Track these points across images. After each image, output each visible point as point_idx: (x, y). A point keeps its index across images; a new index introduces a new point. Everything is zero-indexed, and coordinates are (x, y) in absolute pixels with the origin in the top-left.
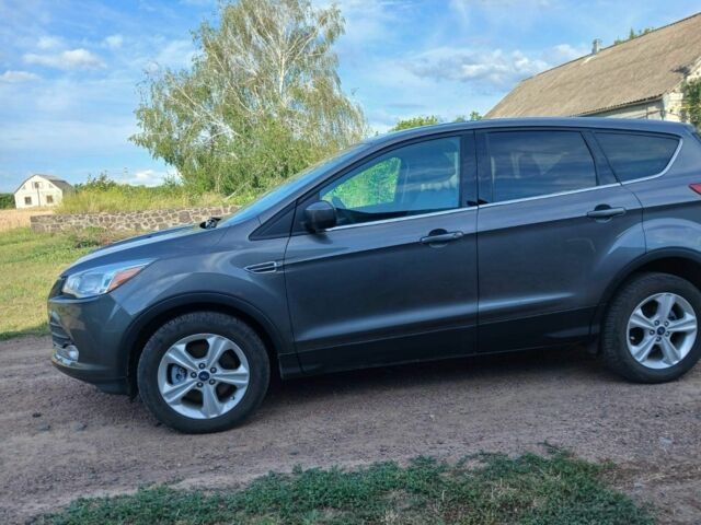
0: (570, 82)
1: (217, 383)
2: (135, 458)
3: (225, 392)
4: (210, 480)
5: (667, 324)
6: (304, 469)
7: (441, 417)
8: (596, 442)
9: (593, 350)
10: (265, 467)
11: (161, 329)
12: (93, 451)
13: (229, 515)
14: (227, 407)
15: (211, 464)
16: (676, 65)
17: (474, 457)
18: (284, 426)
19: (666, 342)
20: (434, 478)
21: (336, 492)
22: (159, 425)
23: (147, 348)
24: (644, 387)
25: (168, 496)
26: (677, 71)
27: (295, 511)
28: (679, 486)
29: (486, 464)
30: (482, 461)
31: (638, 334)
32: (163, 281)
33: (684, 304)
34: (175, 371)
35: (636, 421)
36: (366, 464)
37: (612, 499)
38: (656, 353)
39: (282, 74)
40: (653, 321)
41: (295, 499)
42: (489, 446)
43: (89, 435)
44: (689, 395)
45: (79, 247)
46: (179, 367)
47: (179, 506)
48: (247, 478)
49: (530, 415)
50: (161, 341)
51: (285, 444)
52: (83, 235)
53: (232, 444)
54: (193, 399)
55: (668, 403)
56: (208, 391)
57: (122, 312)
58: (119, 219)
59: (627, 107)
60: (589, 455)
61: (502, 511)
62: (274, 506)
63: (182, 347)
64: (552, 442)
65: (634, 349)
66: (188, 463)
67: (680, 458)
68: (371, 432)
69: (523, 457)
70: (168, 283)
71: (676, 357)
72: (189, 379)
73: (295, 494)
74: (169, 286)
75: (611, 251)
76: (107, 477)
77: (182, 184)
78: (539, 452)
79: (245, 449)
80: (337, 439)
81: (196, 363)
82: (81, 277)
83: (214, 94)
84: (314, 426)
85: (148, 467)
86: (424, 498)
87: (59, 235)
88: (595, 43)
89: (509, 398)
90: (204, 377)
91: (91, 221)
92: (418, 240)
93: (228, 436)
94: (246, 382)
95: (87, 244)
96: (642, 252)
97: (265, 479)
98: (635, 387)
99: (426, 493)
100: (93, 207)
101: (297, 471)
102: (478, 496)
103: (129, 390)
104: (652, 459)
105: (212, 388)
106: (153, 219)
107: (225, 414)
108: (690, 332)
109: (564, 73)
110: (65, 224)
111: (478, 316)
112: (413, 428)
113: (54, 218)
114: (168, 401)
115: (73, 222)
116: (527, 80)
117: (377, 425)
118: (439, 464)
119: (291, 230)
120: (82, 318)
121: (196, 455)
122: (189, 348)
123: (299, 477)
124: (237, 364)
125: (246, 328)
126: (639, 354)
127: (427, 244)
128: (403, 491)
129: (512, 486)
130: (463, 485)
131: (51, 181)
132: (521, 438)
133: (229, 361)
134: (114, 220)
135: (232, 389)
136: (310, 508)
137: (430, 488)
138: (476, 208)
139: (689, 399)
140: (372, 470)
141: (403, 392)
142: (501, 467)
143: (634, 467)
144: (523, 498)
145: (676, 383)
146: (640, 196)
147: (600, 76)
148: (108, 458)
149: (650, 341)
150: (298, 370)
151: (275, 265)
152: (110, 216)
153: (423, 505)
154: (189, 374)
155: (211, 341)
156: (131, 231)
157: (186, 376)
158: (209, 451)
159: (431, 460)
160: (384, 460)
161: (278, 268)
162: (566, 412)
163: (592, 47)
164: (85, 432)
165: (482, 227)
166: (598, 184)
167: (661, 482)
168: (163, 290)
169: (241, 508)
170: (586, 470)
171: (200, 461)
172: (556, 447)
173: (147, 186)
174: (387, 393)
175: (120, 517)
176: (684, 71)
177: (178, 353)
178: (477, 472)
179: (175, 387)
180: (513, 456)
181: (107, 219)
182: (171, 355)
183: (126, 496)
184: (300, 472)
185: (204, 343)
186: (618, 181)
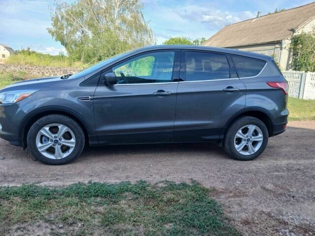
0: (245, 30)
1: (61, 145)
2: (23, 172)
3: (65, 149)
4: (53, 183)
5: (251, 137)
6: (93, 182)
7: (155, 166)
8: (212, 181)
9: (221, 145)
10: (77, 180)
11: (39, 120)
12: (6, 168)
13: (57, 196)
14: (65, 155)
15: (55, 177)
16: (290, 28)
17: (163, 182)
18: (89, 165)
19: (250, 144)
20: (144, 188)
21: (103, 191)
22: (36, 160)
23: (32, 127)
24: (239, 161)
25: (34, 188)
26: (290, 30)
27: (85, 197)
28: (237, 199)
29: (166, 185)
30: (165, 184)
31: (239, 141)
32: (42, 99)
33: (259, 130)
34: (44, 138)
35: (231, 174)
36: (118, 181)
37: (210, 201)
38: (246, 148)
39: (117, 10)
40: (245, 135)
41: (86, 193)
42: (170, 178)
43: (5, 162)
44: (256, 166)
45: (14, 80)
46: (46, 137)
47: (37, 192)
48: (69, 183)
49: (190, 168)
50: (38, 125)
51: (88, 172)
52: (16, 75)
53: (65, 170)
54: (51, 150)
55: (246, 169)
56: (58, 148)
57: (22, 111)
58: (34, 69)
59: (267, 44)
60: (207, 185)
61: (167, 203)
62: (77, 195)
63: (47, 128)
64: (194, 179)
65: (237, 146)
66: (46, 176)
67: (241, 189)
68: (125, 170)
69: (181, 184)
70: (45, 100)
71: (253, 151)
72: (50, 142)
73: (87, 191)
74: (46, 102)
75: (231, 106)
76: (10, 179)
77: (68, 56)
78: (188, 182)
79: (71, 172)
80: (110, 171)
81: (53, 135)
82: (5, 94)
83: (85, 15)
84: (102, 166)
85: (28, 177)
86: (138, 196)
87: (5, 74)
88: (258, 13)
89: (183, 161)
90: (56, 142)
91: (21, 69)
92: (152, 93)
93: (65, 167)
94: (74, 145)
95: (18, 79)
96: (244, 107)
97: (76, 184)
98: (235, 161)
99: (139, 194)
100: (22, 62)
101: (90, 182)
102: (159, 197)
103: (23, 145)
104: (231, 188)
105: (59, 147)
106: (51, 71)
107: (65, 158)
108: (260, 141)
109: (243, 25)
110: (9, 69)
111: (174, 127)
112: (142, 170)
113: (4, 65)
114: (40, 150)
115: (12, 68)
116: (228, 26)
117: (128, 167)
118: (148, 183)
119: (98, 84)
120: (5, 112)
121: (50, 173)
122: (51, 129)
123: (90, 185)
124: (70, 138)
125: (75, 123)
126: (239, 148)
127: (156, 95)
128: (130, 193)
129: (174, 194)
130: (154, 192)
131: (5, 47)
132: (184, 176)
133: (67, 136)
134: (32, 69)
135: (68, 148)
136: (91, 196)
137: (142, 192)
138: (178, 82)
139: (254, 167)
140: (120, 184)
141: (143, 155)
142: (171, 187)
143: (223, 191)
144: (176, 199)
145: (252, 161)
146: (246, 84)
147: (258, 28)
148: (12, 172)
149: (243, 143)
150: (97, 142)
151: (90, 97)
152: (30, 68)
153: (137, 198)
154: (50, 140)
155: (60, 127)
156: (40, 76)
157: (48, 140)
158: (56, 172)
159: (145, 182)
160: (127, 180)
161: (91, 99)
162: (205, 168)
163: (257, 14)
164: (4, 161)
165: (179, 91)
166: (230, 78)
167: (231, 197)
168: (42, 103)
169: (63, 194)
170: (204, 190)
171: (51, 176)
172: (195, 181)
173: (51, 55)
174: (135, 155)
175: (12, 194)
176: (293, 31)
177: (45, 131)
178: (162, 188)
179: (44, 145)
180: (177, 183)
181: (29, 69)
182: (42, 131)
183: (16, 187)
184: (91, 183)
185: (57, 128)
186: (238, 77)
